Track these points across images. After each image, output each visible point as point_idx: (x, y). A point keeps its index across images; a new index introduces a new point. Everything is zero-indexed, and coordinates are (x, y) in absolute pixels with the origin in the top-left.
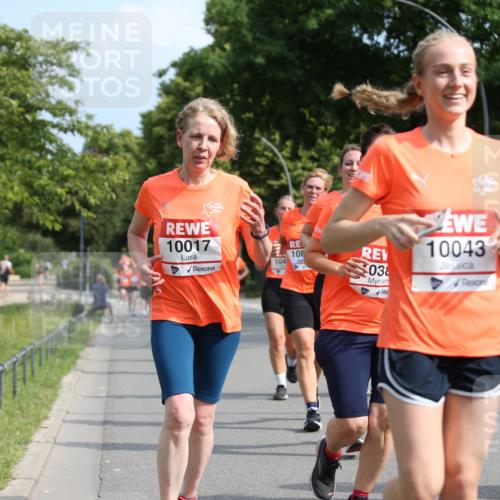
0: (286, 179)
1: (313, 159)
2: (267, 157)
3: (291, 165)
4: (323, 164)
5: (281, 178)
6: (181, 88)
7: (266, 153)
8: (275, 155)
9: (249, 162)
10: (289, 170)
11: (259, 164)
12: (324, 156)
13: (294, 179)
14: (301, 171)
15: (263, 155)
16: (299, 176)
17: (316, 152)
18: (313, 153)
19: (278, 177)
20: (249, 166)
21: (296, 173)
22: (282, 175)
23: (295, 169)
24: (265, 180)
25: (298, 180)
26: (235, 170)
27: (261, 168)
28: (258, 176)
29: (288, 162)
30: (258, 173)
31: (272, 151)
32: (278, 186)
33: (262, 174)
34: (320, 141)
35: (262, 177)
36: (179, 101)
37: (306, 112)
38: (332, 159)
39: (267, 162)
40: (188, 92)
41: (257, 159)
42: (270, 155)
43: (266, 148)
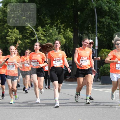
0: (36, 37)
1: (44, 31)
2: (30, 30)
3: (37, 33)
4: (47, 32)
5: (35, 37)
6: (4, 9)
7: (30, 29)
8: (33, 30)
9: (25, 32)
10: (37, 35)
11: (28, 33)
12: (47, 30)
13: (38, 37)
14: (40, 35)
15: (29, 30)
16: (40, 36)
17: (45, 29)
18: (44, 29)
19: (34, 37)
20: (25, 33)
21: (39, 35)
22: (35, 36)
23: (39, 34)
24: (30, 38)
25: (40, 37)
26: (20, 35)
27: (28, 34)
28: (27, 36)
29: (37, 32)
30: (28, 35)
31: (32, 29)
32: (34, 39)
33: (29, 36)
34: (46, 26)
35: (28, 37)
36: (3, 13)
37: (41, 17)
38: (50, 31)
39: (30, 32)
40: (6, 10)
41: (27, 31)
42: (31, 30)
43: (30, 28)
